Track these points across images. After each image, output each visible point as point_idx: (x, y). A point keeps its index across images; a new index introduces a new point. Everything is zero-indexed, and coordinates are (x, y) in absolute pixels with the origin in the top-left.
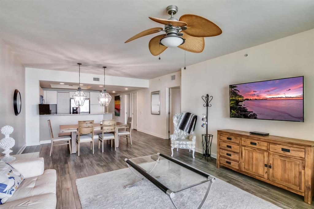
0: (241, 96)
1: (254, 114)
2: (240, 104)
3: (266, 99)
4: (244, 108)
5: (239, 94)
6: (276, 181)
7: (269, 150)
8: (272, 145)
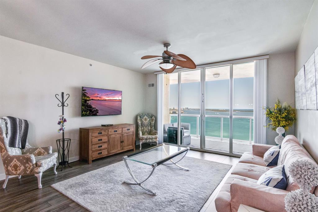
0: (88, 97)
1: (97, 110)
2: (88, 102)
3: (105, 100)
4: (90, 105)
5: (87, 95)
6: (125, 148)
7: (122, 132)
8: (123, 129)
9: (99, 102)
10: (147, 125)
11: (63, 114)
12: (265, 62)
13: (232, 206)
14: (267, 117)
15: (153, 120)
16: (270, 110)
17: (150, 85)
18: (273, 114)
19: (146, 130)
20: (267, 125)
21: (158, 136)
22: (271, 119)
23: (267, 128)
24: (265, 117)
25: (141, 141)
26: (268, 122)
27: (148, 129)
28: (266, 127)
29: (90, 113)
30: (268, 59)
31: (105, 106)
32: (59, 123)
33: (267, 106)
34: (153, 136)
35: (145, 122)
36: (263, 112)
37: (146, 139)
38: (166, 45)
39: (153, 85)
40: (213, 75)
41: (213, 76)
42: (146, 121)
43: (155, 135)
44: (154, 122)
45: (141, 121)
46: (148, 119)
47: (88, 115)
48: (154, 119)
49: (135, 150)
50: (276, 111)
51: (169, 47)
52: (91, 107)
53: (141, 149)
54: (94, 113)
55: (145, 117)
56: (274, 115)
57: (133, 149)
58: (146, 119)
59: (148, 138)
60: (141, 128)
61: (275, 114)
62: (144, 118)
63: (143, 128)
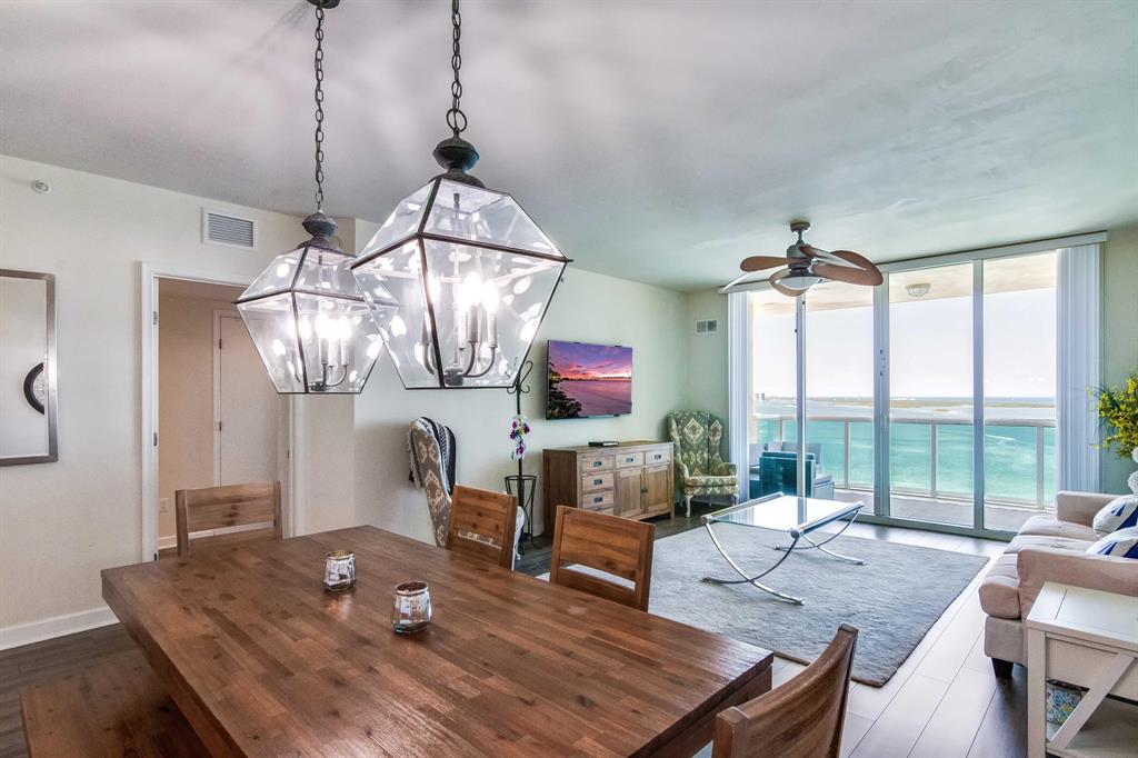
0: (556, 374)
1: (577, 403)
2: (554, 385)
3: (597, 380)
4: (561, 393)
5: (553, 369)
6: (651, 508)
7: (645, 463)
8: (648, 455)
9: (581, 385)
10: (698, 446)
11: (519, 413)
12: (1094, 252)
13: (1021, 597)
14: (1101, 418)
15: (715, 430)
16: (1111, 398)
17: (701, 327)
18: (1123, 407)
19: (696, 462)
20: (1101, 442)
21: (737, 476)
22: (1116, 422)
23: (1101, 450)
24: (1095, 417)
25: (690, 492)
26: (1105, 432)
27: (703, 459)
28: (1098, 448)
29: (560, 412)
30: (1103, 245)
31: (594, 393)
32: (514, 435)
33: (1101, 384)
34: (726, 479)
35: (692, 436)
36: (1088, 404)
37: (705, 486)
38: (799, 226)
39: (712, 325)
40: (908, 288)
41: (906, 291)
42: (694, 434)
43: (729, 474)
44: (717, 438)
45: (682, 433)
46: (702, 429)
47: (557, 418)
48: (720, 427)
49: (673, 516)
50: (1132, 400)
51: (805, 232)
52: (563, 398)
53: (688, 513)
54: (571, 411)
55: (693, 422)
56: (1126, 411)
57: (669, 514)
58: (694, 429)
59: (710, 483)
60: (682, 454)
61: (1129, 409)
62: (690, 425)
63: (686, 456)
